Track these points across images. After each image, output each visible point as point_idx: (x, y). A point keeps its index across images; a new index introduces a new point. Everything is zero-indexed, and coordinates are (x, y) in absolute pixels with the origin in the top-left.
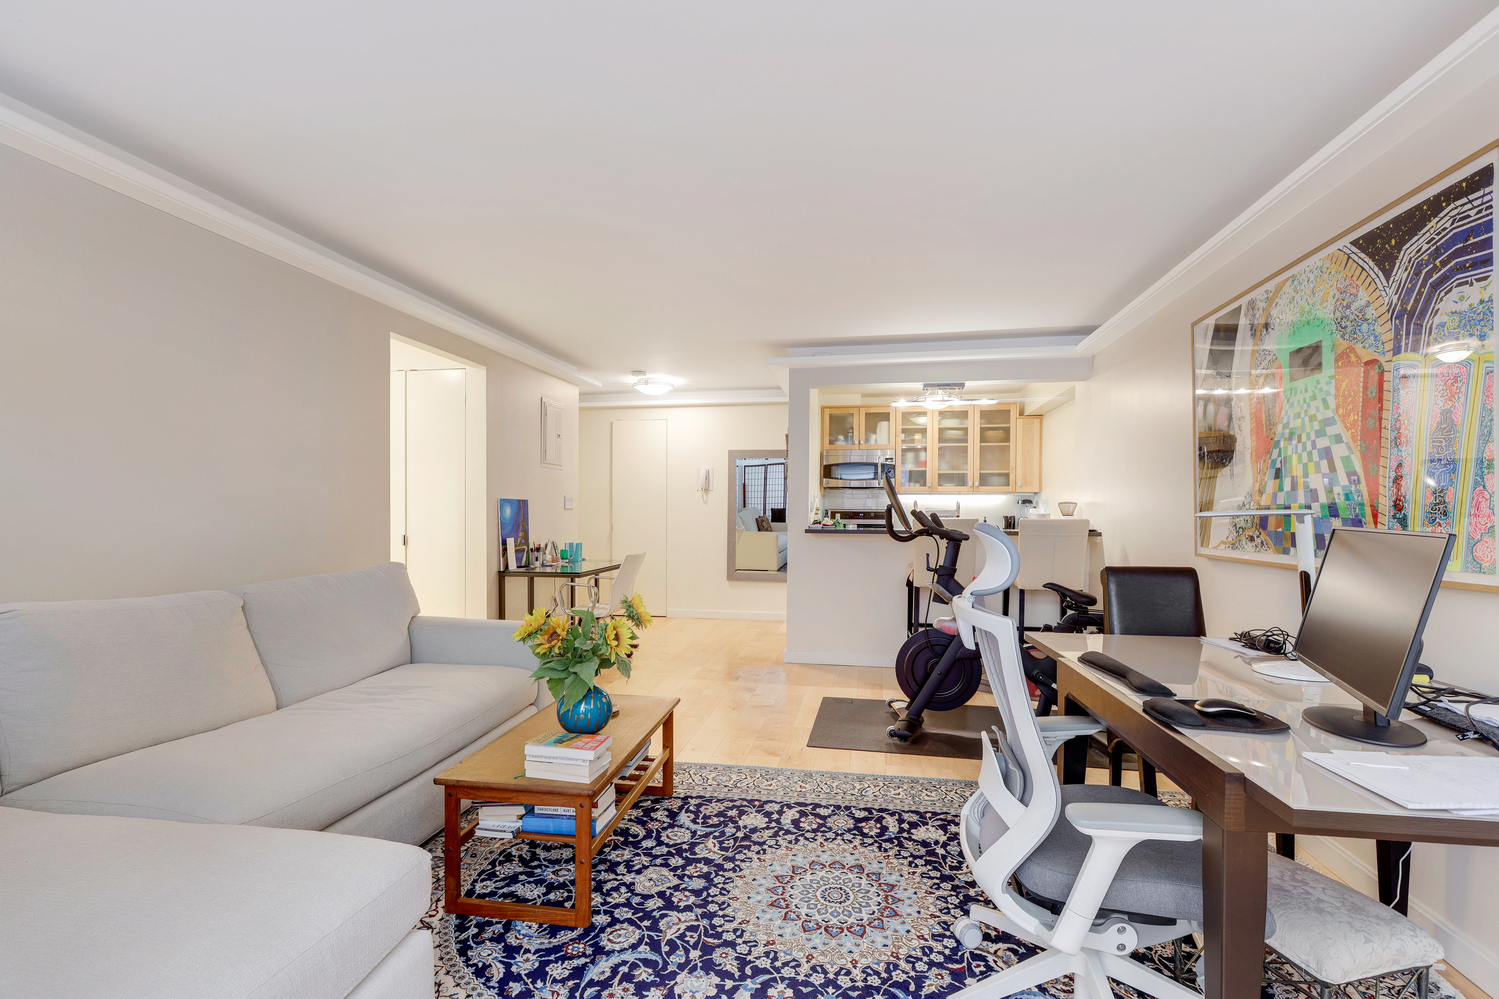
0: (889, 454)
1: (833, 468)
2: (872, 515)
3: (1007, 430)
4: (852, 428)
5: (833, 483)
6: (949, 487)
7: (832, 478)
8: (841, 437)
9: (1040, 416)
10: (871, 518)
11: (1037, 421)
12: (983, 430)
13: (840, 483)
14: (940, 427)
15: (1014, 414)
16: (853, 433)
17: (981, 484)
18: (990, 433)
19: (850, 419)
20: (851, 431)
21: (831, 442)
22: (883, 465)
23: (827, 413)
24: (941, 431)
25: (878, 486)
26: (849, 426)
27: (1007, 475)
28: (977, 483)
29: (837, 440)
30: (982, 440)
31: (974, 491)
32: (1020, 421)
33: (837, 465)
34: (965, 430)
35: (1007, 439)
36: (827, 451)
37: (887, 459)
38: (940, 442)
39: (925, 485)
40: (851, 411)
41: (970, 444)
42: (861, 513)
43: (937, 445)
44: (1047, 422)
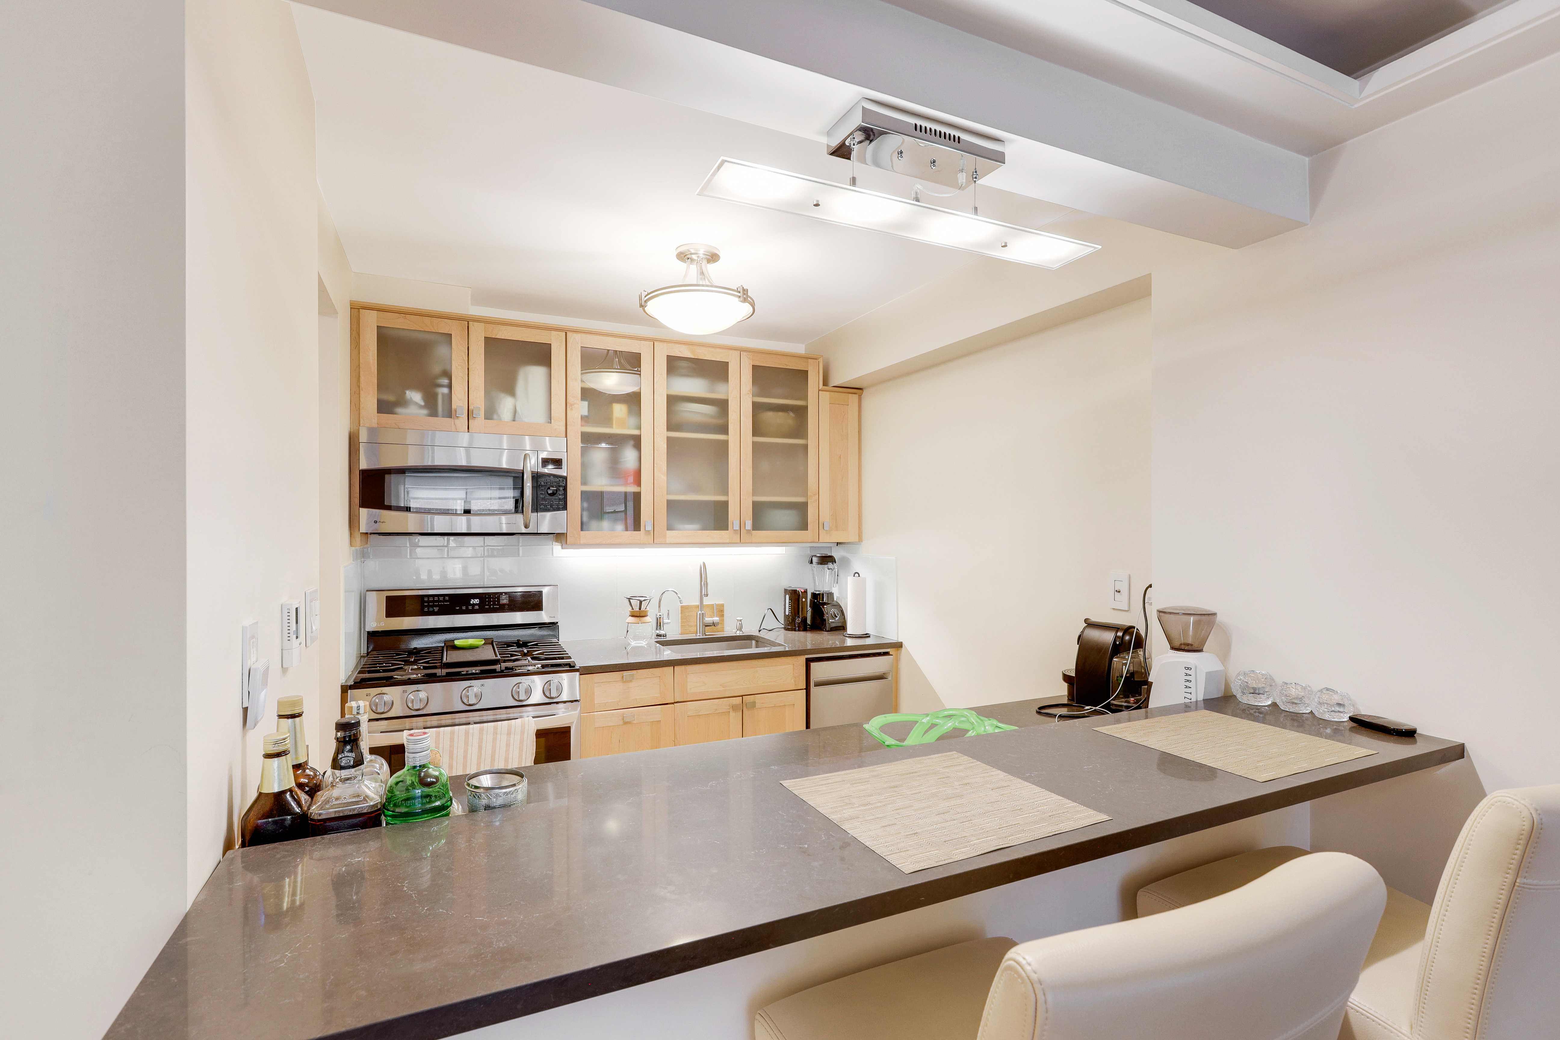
0: (550, 448)
1: (391, 480)
2: (504, 600)
3: (801, 412)
4: (448, 375)
5: (390, 520)
6: (689, 530)
7: (389, 508)
8: (415, 396)
9: (856, 390)
10: (502, 609)
11: (854, 399)
12: (757, 408)
13: (411, 522)
14: (668, 393)
15: (814, 381)
16: (450, 386)
17: (756, 526)
18: (769, 416)
19: (441, 351)
20: (445, 381)
21: (384, 407)
22: (536, 477)
23: (370, 322)
24: (673, 401)
25: (524, 530)
26: (437, 369)
27: (802, 508)
28: (749, 525)
29: (402, 402)
30: (757, 431)
31: (741, 540)
32: (825, 396)
33: (402, 471)
34: (722, 405)
35: (800, 429)
36: (372, 431)
37: (545, 462)
38: (670, 428)
39: (637, 526)
40: (444, 327)
41: (732, 437)
42: (474, 596)
43: (662, 433)
44: (872, 403)
